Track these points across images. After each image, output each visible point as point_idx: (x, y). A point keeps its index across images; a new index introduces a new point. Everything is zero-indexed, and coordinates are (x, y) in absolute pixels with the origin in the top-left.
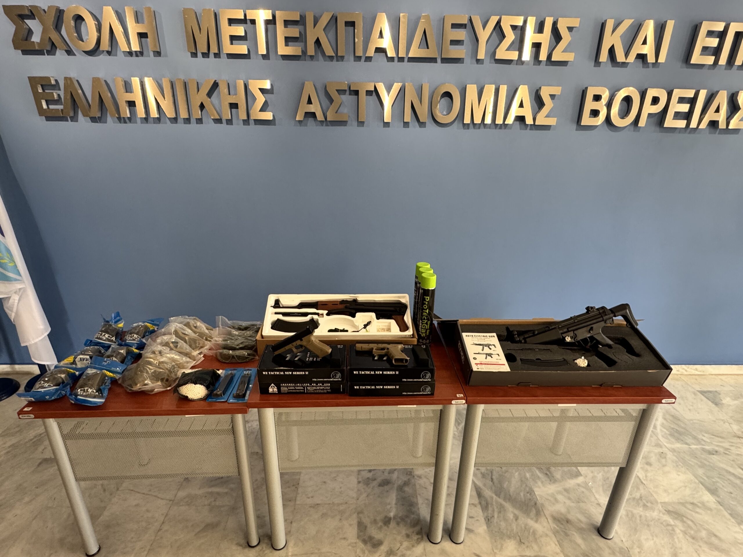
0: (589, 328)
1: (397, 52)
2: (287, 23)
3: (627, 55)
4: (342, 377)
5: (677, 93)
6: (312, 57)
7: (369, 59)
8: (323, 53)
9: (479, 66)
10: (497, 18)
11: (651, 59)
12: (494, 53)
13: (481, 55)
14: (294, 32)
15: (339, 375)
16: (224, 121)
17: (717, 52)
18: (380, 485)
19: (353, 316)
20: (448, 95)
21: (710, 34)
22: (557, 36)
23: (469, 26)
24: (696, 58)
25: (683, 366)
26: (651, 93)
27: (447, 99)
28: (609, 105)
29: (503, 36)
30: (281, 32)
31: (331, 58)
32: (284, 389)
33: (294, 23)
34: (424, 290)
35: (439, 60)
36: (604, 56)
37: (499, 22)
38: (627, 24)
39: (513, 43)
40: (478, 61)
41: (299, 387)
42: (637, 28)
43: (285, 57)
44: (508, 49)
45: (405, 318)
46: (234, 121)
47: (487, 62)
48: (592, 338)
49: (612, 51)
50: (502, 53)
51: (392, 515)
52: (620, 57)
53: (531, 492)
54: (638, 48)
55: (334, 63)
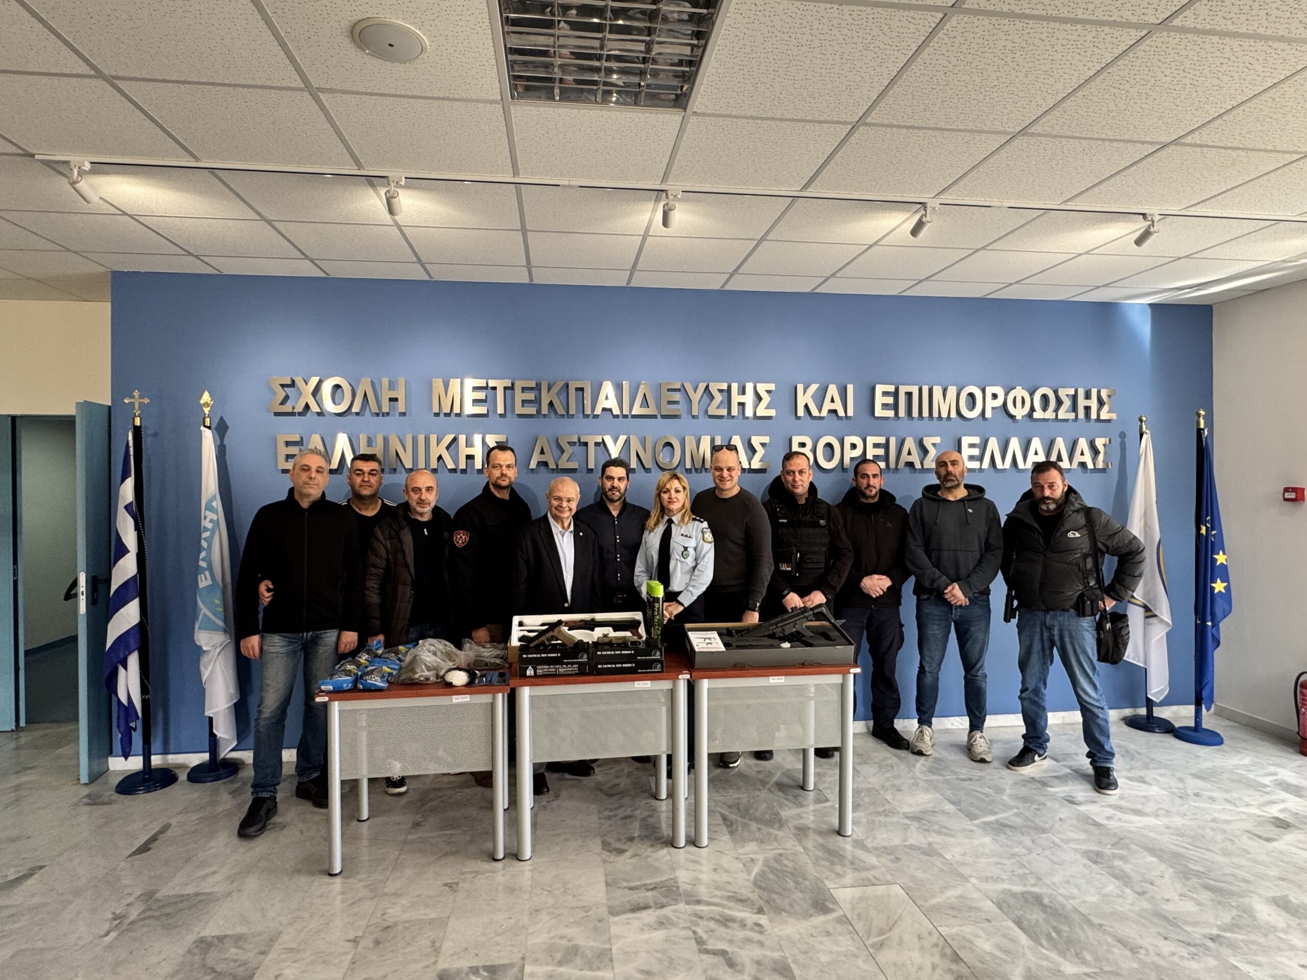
1: (622, 411)
2: (524, 389)
3: (820, 411)
4: (588, 658)
5: (871, 440)
6: (545, 416)
7: (597, 416)
8: (556, 412)
9: (695, 420)
10: (705, 384)
11: (841, 413)
12: (706, 411)
13: (695, 412)
14: (531, 396)
15: (585, 656)
16: (459, 471)
17: (895, 407)
19: (593, 630)
20: (669, 444)
21: (885, 394)
22: (759, 398)
23: (682, 389)
24: (879, 412)
26: (849, 440)
27: (669, 448)
29: (712, 397)
30: (519, 396)
31: (563, 416)
32: (539, 672)
33: (531, 389)
34: (654, 598)
35: (659, 417)
36: (801, 412)
37: (707, 387)
38: (814, 387)
39: (722, 402)
40: (693, 417)
41: (552, 669)
42: (824, 391)
43: (520, 416)
44: (718, 407)
45: (640, 630)
46: (468, 470)
47: (701, 416)
48: (797, 632)
49: (806, 406)
50: (712, 411)
52: (815, 412)
53: (777, 814)
54: (827, 406)
55: (565, 419)
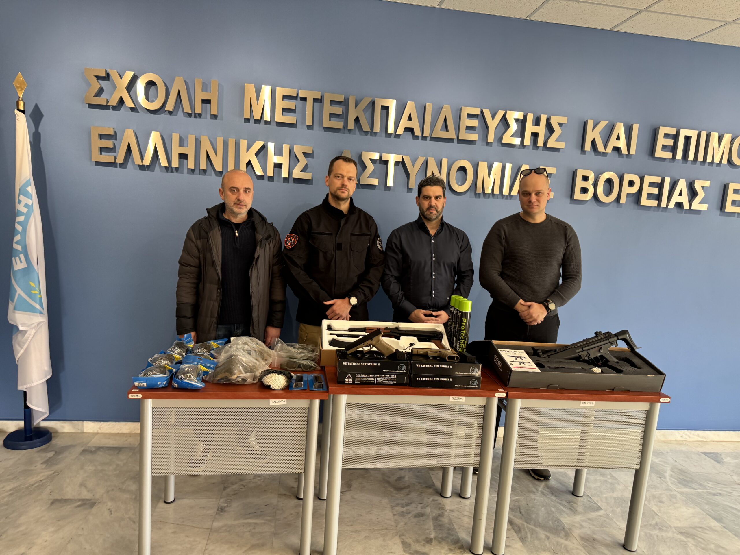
0: (598, 348)
1: (422, 133)
2: (332, 102)
3: (605, 147)
4: (407, 370)
5: (648, 179)
6: (350, 131)
7: (397, 136)
8: (360, 128)
9: (489, 148)
10: (504, 112)
11: (624, 151)
12: (501, 139)
13: (491, 139)
14: (338, 110)
15: (404, 367)
16: (266, 178)
17: (674, 149)
18: (415, 517)
19: (398, 338)
20: (463, 169)
21: (666, 136)
22: (550, 129)
23: (481, 117)
24: (659, 153)
25: (686, 431)
26: (627, 177)
27: (461, 173)
28: (595, 185)
29: (508, 126)
30: (328, 109)
31: (366, 133)
32: (358, 380)
33: (339, 103)
34: (462, 312)
35: (456, 141)
36: (588, 147)
37: (505, 115)
38: (603, 124)
39: (516, 132)
40: (488, 143)
41: (371, 378)
42: (611, 128)
43: (327, 129)
44: (512, 136)
45: (443, 342)
46: (275, 179)
47: (495, 145)
48: (602, 356)
49: (593, 143)
50: (507, 139)
51: (432, 536)
52: (601, 148)
53: (559, 521)
54: (613, 143)
55: (369, 137)
